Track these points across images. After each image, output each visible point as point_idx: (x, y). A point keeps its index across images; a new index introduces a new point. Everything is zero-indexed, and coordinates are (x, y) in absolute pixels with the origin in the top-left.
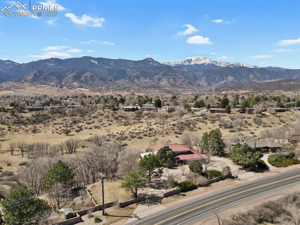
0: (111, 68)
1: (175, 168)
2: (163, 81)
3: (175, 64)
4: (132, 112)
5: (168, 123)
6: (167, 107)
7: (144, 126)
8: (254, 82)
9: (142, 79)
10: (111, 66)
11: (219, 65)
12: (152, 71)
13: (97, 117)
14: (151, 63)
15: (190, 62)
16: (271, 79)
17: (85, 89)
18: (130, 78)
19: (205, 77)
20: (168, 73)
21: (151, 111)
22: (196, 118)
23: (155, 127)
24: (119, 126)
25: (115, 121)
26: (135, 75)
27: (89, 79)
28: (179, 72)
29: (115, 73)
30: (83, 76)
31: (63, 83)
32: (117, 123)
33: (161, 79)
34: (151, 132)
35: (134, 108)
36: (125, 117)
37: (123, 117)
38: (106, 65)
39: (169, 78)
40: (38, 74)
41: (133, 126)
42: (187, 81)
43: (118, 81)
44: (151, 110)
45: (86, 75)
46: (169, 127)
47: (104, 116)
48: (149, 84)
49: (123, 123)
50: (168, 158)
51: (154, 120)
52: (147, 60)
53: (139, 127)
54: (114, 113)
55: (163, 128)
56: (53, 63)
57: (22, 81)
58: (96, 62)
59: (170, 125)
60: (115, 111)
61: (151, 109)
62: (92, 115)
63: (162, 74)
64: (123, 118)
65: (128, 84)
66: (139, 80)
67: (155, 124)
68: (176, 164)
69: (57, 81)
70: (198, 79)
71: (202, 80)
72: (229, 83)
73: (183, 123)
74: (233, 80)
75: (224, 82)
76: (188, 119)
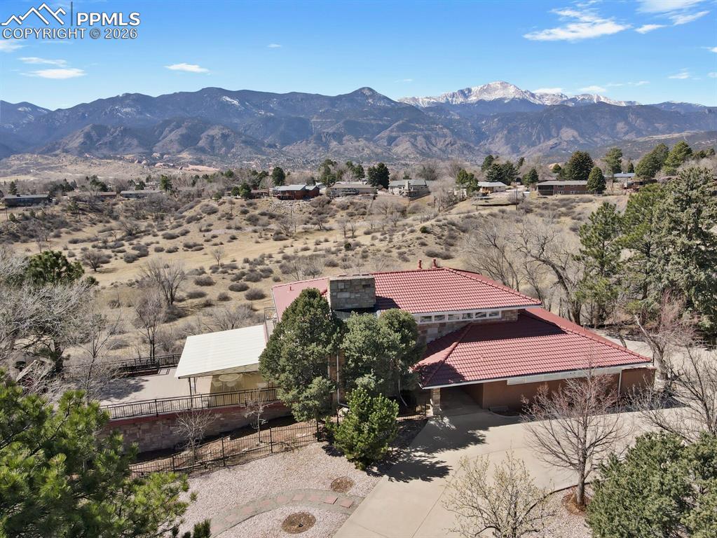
0: (272, 115)
1: (419, 455)
2: (400, 144)
3: (429, 103)
4: (301, 202)
5: (407, 227)
6: (406, 182)
7: (332, 239)
8: (628, 141)
9: (349, 140)
10: (272, 110)
11: (540, 103)
12: (372, 119)
13: (198, 220)
14: (370, 101)
15: (466, 96)
16: (671, 131)
17: (210, 166)
18: (319, 138)
19: (506, 132)
20: (412, 124)
21: (357, 197)
22: (496, 210)
23: (366, 240)
24: (257, 242)
25: (251, 228)
26: (330, 131)
27: (218, 143)
28: (440, 120)
29: (282, 128)
30: (204, 135)
31: (156, 155)
32: (254, 234)
33: (395, 138)
34: (350, 253)
35: (308, 191)
36: (279, 216)
37: (272, 216)
38: (259, 107)
39: (415, 137)
40: (93, 133)
41: (302, 241)
42: (460, 143)
43: (291, 147)
44: (357, 194)
45: (211, 132)
46: (409, 237)
47: (219, 214)
48: (367, 151)
49: (272, 234)
50: (366, 369)
51: (365, 223)
52: (359, 93)
53: (318, 243)
54: (248, 204)
55: (390, 242)
56: (130, 106)
57: (58, 152)
58: (235, 102)
59: (412, 231)
60: (251, 201)
61: (356, 192)
62: (184, 214)
63: (398, 126)
64: (274, 220)
65: (315, 154)
66: (340, 142)
67: (367, 233)
68: (430, 413)
69: (141, 150)
70: (487, 138)
71: (497, 140)
72: (564, 145)
73: (453, 224)
74: (573, 137)
75: (552, 142)
76: (472, 214)
